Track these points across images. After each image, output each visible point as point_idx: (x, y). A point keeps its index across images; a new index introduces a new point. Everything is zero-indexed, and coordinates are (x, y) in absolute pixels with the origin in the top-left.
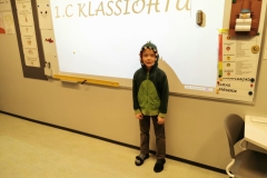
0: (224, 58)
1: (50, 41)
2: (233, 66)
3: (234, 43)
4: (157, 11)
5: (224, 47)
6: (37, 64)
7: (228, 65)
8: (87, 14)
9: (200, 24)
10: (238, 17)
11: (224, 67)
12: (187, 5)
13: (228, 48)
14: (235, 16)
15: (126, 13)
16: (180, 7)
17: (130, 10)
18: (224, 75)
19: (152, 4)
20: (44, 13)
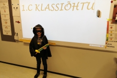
0: (110, 32)
1: (19, 22)
2: (113, 36)
3: (114, 26)
4: (77, 9)
6: (10, 34)
7: (111, 35)
9: (98, 16)
11: (109, 36)
12: (92, 7)
13: (111, 28)
15: (61, 10)
16: (89, 8)
17: (63, 8)
18: (109, 40)
19: (75, 6)
20: (15, 8)
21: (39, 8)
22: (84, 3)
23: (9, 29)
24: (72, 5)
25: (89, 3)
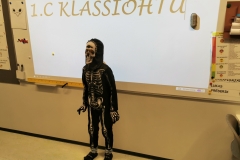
0: (218, 60)
1: (24, 41)
2: (226, 68)
3: (227, 46)
4: (149, 13)
5: (218, 49)
7: (221, 67)
8: (69, 13)
9: (194, 27)
10: (233, 20)
11: (217, 69)
12: (181, 8)
13: (222, 51)
14: (229, 21)
15: (115, 14)
16: (174, 9)
17: (119, 10)
18: (217, 76)
19: (144, 6)
20: (17, 10)
23: (6, 55)
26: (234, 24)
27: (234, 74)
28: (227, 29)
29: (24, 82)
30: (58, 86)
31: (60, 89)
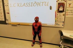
0: (57, 17)
1: (8, 13)
2: (59, 19)
3: (59, 14)
5: (57, 14)
9: (51, 9)
10: (60, 7)
11: (57, 19)
12: (47, 5)
14: (59, 7)
17: (32, 5)
18: (57, 21)
19: (38, 4)
20: (6, 5)
21: (20, 5)
22: (43, 2)
23: (3, 17)
24: (37, 3)
25: (46, 2)
26: (60, 8)
27: (61, 20)
28: (58, 9)
29: (8, 24)
30: (17, 25)
31: (18, 25)
